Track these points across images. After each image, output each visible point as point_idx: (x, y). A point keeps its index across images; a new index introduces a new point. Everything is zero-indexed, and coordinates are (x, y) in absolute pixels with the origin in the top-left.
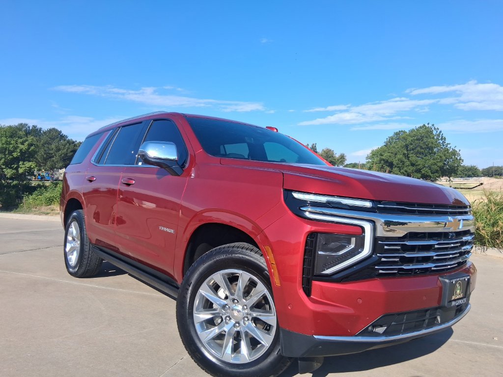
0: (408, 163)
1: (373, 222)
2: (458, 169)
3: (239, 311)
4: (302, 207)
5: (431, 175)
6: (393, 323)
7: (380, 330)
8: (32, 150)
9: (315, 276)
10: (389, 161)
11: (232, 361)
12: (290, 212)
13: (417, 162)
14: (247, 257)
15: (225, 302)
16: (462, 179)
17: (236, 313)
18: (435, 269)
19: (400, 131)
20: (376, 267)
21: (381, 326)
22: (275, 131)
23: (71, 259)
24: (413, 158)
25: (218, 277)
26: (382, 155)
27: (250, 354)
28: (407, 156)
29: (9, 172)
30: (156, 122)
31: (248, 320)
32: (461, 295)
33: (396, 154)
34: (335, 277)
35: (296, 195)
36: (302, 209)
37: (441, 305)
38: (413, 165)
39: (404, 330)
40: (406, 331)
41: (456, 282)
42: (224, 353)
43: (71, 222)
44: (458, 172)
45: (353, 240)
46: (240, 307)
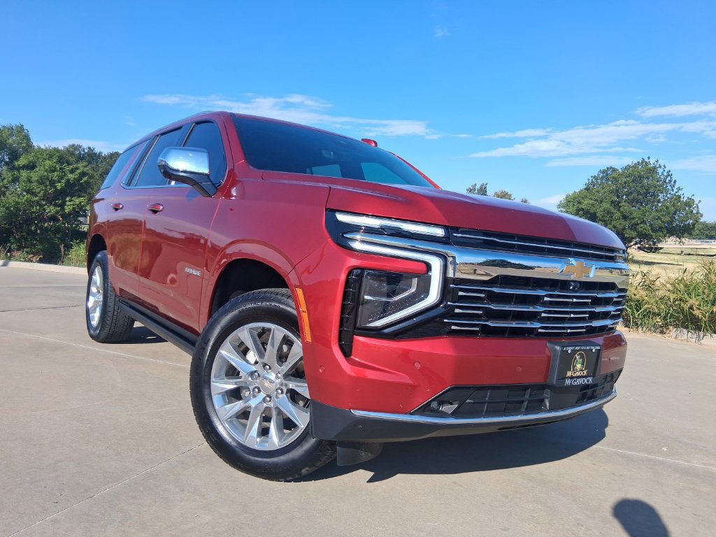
0: (618, 215)
1: (443, 257)
2: (694, 227)
3: (271, 382)
4: (346, 233)
5: (653, 234)
6: (468, 401)
7: (448, 409)
8: (85, 182)
9: (359, 329)
10: (592, 211)
11: (256, 447)
12: (330, 240)
13: (631, 214)
14: (282, 306)
15: (254, 368)
16: (699, 242)
17: (267, 384)
18: (544, 331)
19: (608, 168)
20: (445, 320)
21: (451, 404)
22: (374, 145)
23: (93, 317)
24: (625, 207)
25: (244, 334)
26: (579, 203)
27: (280, 439)
28: (617, 205)
29: (51, 210)
30: (199, 125)
31: (282, 393)
32: (585, 372)
33: (601, 202)
34: (386, 331)
35: (341, 217)
36: (345, 235)
37: (547, 383)
38: (625, 217)
39: (486, 413)
40: (490, 413)
41: (574, 352)
42: (247, 436)
43: (95, 267)
44: (694, 231)
45: (415, 281)
46: (272, 376)
